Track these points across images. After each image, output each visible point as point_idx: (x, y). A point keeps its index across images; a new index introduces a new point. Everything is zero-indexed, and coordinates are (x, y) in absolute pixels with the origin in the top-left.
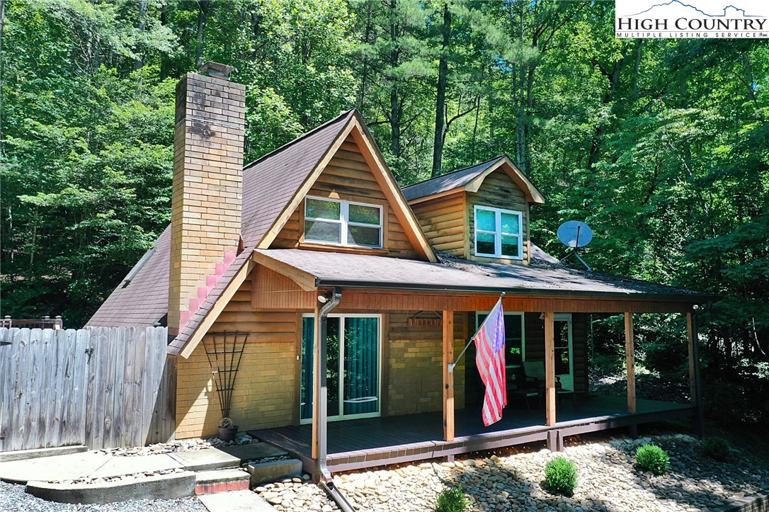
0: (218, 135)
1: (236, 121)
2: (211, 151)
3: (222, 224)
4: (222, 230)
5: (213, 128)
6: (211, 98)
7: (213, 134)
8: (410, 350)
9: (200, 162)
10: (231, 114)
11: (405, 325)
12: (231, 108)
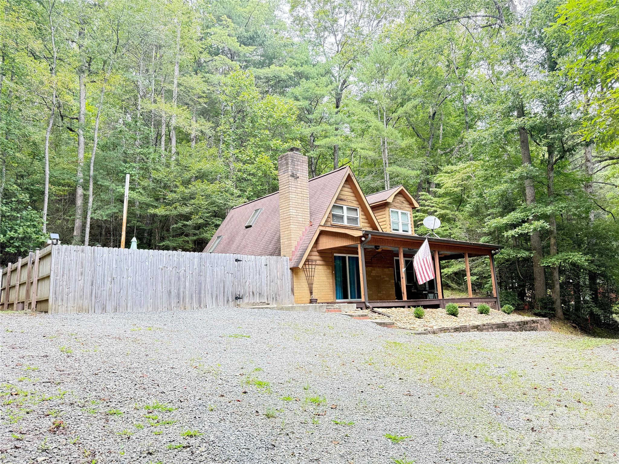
0: (300, 177)
1: (305, 172)
2: (298, 184)
3: (303, 215)
4: (304, 217)
5: (298, 175)
6: (296, 162)
7: (298, 177)
8: (373, 272)
9: (295, 189)
10: (304, 169)
11: (370, 261)
12: (303, 166)
